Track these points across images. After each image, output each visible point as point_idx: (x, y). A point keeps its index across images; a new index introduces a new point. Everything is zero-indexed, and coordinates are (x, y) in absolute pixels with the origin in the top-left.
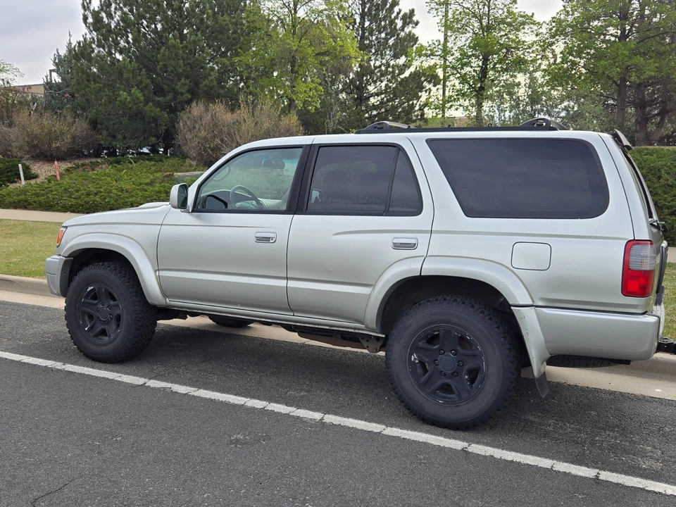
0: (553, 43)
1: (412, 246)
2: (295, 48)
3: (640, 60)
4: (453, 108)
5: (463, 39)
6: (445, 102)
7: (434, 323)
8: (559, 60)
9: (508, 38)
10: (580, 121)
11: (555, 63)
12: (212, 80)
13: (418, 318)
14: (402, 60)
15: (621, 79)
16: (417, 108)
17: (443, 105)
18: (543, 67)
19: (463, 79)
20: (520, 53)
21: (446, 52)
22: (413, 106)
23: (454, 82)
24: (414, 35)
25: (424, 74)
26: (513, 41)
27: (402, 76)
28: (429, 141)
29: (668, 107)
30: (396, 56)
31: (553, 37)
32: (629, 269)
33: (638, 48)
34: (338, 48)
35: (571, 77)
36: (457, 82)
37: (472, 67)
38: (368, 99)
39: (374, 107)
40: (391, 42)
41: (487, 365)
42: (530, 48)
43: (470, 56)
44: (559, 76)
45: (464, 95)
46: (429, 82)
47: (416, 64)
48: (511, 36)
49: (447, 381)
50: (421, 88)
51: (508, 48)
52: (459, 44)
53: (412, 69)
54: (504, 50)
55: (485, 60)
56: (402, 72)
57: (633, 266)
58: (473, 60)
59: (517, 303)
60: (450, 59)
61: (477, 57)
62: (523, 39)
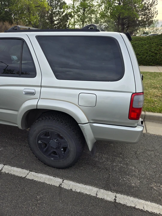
0: (102, 5)
1: (33, 94)
2: (28, 4)
3: (123, 11)
4: (76, 25)
5: (78, 3)
6: (74, 23)
7: (46, 129)
8: (103, 11)
9: (90, 3)
10: (108, 29)
11: (102, 11)
12: (3, 14)
13: (39, 127)
14: (62, 10)
15: (118, 17)
16: (67, 25)
17: (74, 24)
18: (99, 13)
19: (78, 16)
20: (93, 8)
21: (74, 7)
22: (66, 24)
23: (76, 17)
24: (65, 2)
25: (68, 15)
26: (91, 4)
27: (63, 15)
28: (38, 38)
29: (129, 25)
30: (61, 9)
31: (101, 3)
32: (132, 107)
33: (123, 8)
34: (42, 5)
35: (106, 16)
36: (77, 17)
37: (80, 12)
38: (54, 22)
39: (56, 24)
40: (59, 4)
41: (70, 147)
42: (96, 7)
43: (80, 9)
44: (103, 15)
45: (79, 21)
46: (70, 17)
47: (66, 11)
48: (91, 3)
49: (55, 150)
50: (68, 19)
51: (90, 7)
52: (77, 5)
53: (65, 13)
54: (89, 7)
55: (84, 10)
56: (62, 14)
57: (134, 106)
58: (81, 10)
59: (81, 123)
60: (75, 9)
61: (82, 9)
62: (94, 4)
